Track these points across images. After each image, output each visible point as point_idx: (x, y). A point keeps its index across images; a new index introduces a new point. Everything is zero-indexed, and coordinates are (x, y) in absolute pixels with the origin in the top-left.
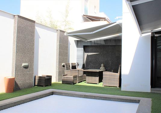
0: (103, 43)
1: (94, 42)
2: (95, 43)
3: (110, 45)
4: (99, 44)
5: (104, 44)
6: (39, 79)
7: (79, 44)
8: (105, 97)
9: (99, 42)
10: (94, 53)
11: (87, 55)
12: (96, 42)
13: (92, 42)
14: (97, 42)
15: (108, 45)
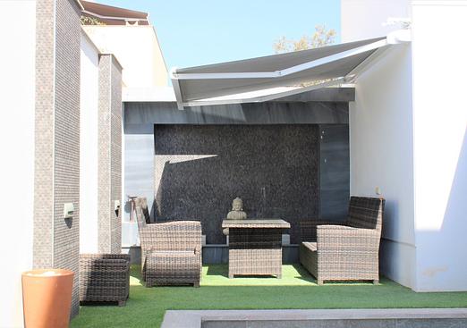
0: (239, 117)
1: (199, 110)
2: (203, 115)
3: (269, 122)
4: (221, 118)
5: (244, 118)
6: (93, 273)
7: (135, 119)
8: (427, 320)
9: (223, 114)
10: (196, 157)
11: (167, 163)
12: (207, 111)
13: (193, 110)
14: (214, 113)
15: (260, 122)
